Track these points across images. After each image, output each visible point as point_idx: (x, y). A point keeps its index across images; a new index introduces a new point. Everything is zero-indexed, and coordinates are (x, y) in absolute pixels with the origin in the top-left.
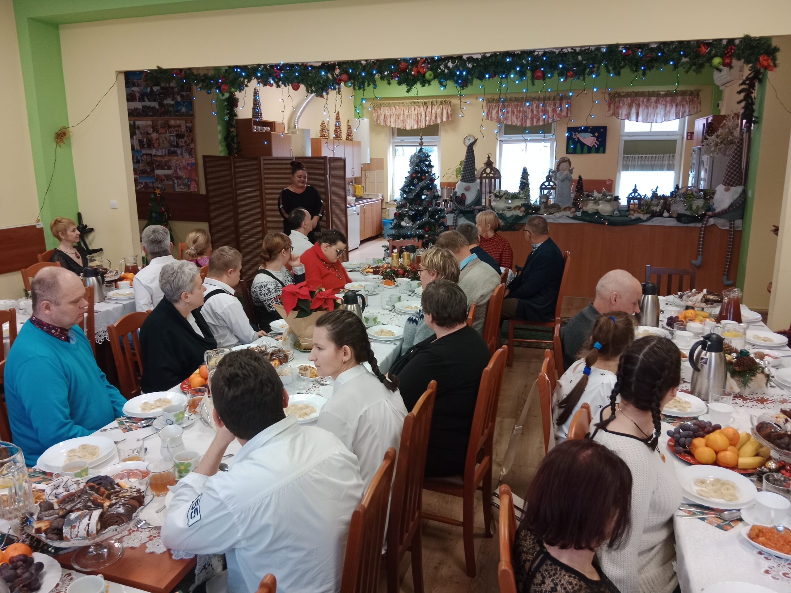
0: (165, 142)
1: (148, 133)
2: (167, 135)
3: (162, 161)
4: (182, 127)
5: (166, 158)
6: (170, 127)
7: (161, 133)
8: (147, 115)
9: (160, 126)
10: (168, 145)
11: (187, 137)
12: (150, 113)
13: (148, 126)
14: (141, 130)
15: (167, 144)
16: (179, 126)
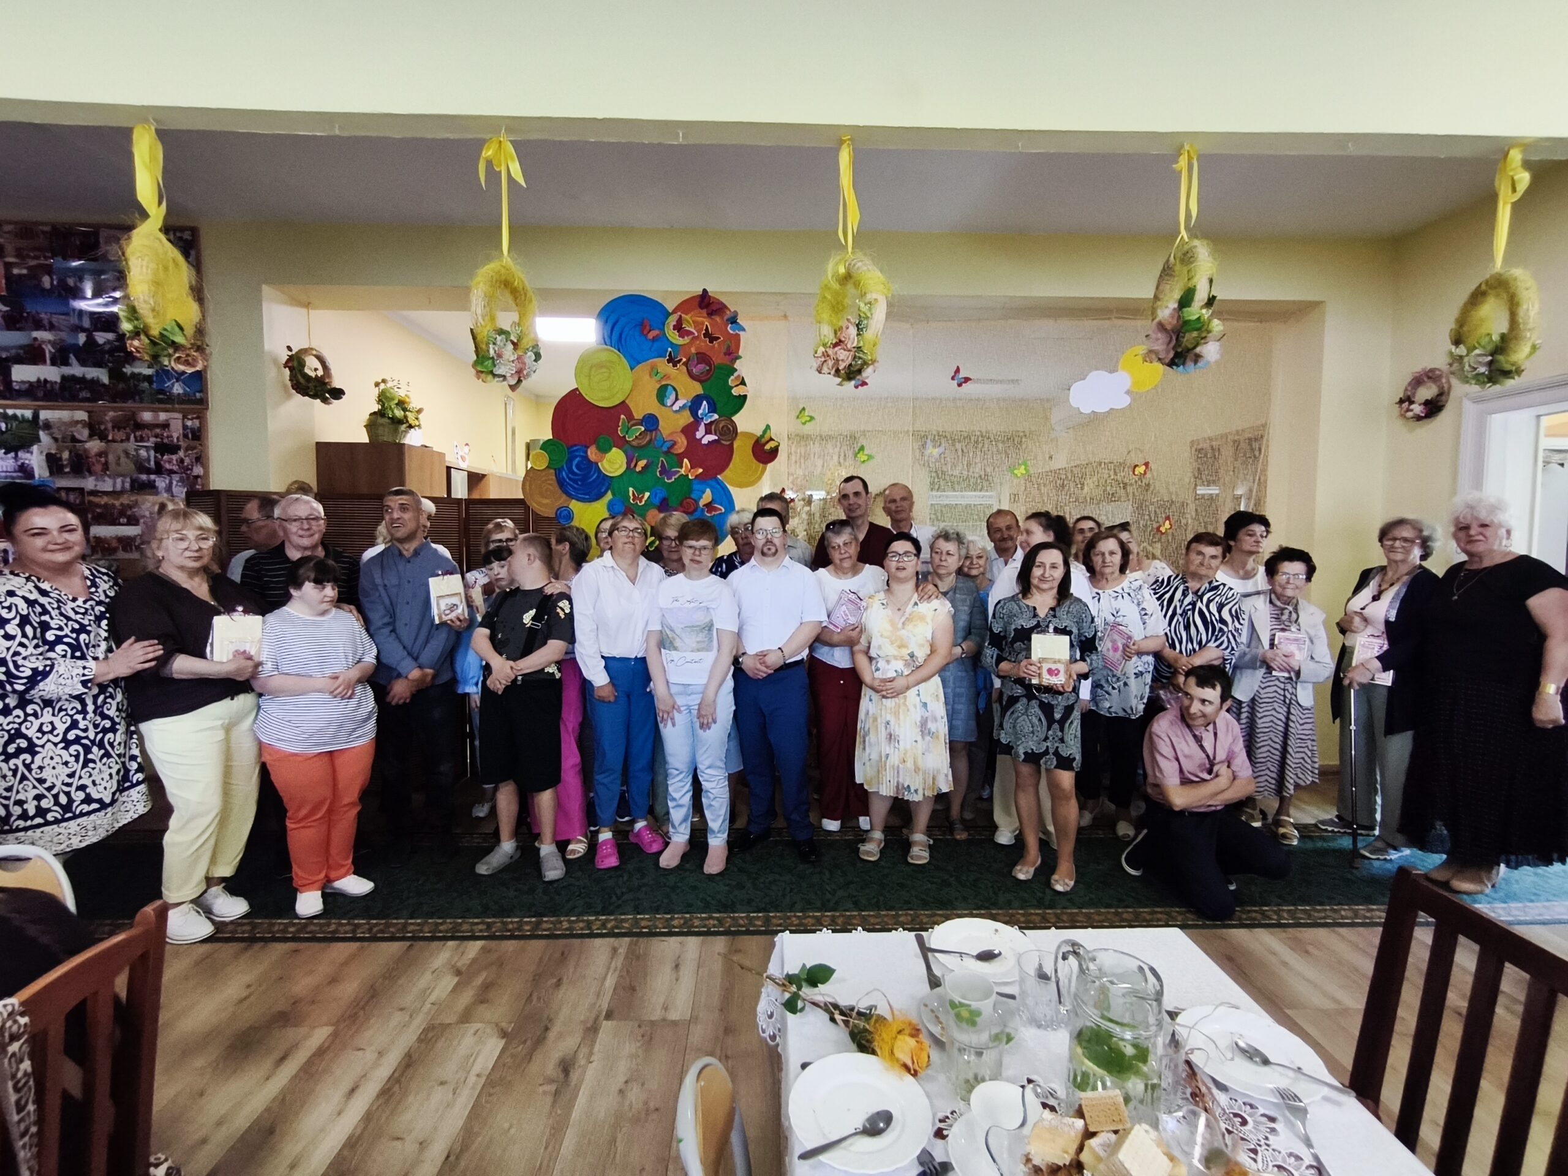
0: (123, 460)
1: (74, 440)
2: (131, 445)
3: (113, 505)
4: (172, 427)
5: (125, 500)
6: (140, 426)
7: (114, 441)
8: (74, 398)
9: (110, 425)
10: (132, 466)
11: (187, 450)
12: (84, 394)
13: (77, 422)
14: (55, 430)
15: (127, 465)
16: (166, 426)
